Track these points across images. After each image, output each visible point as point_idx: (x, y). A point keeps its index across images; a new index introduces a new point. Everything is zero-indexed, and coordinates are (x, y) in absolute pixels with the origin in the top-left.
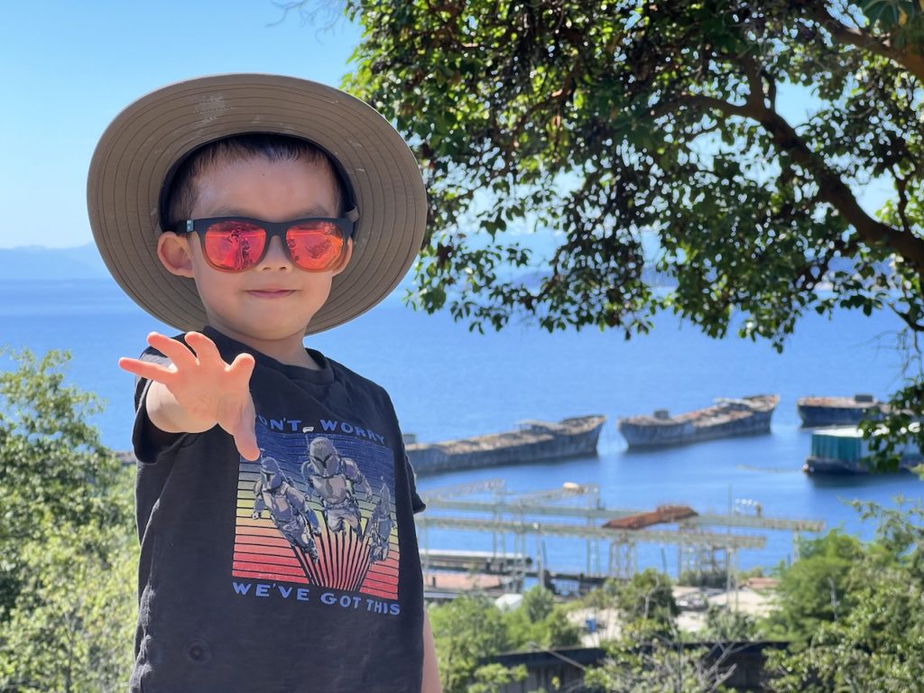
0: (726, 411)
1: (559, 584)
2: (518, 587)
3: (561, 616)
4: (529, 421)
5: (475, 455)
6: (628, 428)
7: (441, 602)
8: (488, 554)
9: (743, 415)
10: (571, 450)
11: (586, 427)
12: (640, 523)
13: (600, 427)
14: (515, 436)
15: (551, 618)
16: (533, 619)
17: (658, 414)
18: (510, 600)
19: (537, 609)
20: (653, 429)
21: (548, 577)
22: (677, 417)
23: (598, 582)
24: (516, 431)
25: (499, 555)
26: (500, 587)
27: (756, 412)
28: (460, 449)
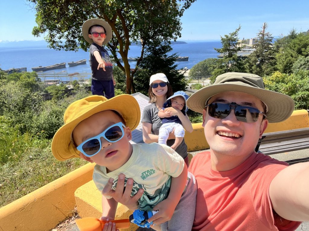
0: (81, 61)
1: (64, 83)
2: (59, 83)
3: (65, 86)
4: (56, 64)
5: (50, 68)
6: (69, 64)
7: (50, 86)
8: (54, 80)
9: (83, 62)
10: (62, 67)
11: (64, 64)
12: (73, 75)
13: (65, 64)
14: (55, 66)
15: (64, 86)
16: (62, 87)
17: (72, 62)
18: (58, 85)
19: (62, 85)
20: (72, 64)
21: (62, 82)
22: (75, 62)
23: (69, 82)
24: (55, 65)
25: (56, 80)
26: (56, 84)
27: (84, 61)
28: (48, 68)
